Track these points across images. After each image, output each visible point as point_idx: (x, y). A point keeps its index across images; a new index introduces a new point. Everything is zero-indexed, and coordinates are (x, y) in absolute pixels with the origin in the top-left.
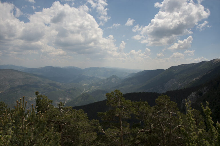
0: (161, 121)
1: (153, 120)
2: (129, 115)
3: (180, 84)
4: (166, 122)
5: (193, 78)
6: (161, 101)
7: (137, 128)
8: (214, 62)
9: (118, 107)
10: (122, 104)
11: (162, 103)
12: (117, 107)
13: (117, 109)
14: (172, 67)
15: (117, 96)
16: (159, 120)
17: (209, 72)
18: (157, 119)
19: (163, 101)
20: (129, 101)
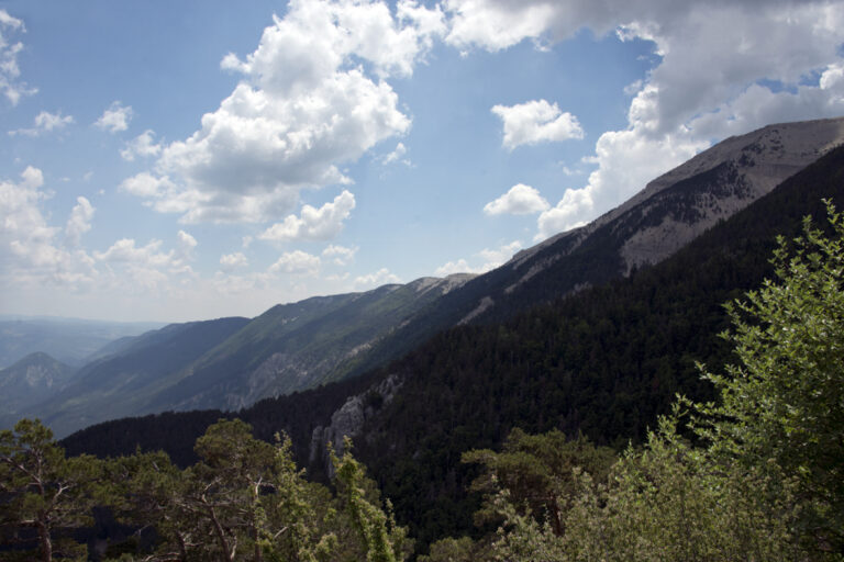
0: (220, 518)
1: (190, 519)
2: (88, 514)
3: (306, 369)
4: (241, 519)
5: (353, 347)
6: (217, 445)
7: (124, 555)
8: (419, 289)
9: (36, 489)
10: (53, 476)
11: (221, 451)
12: (29, 490)
13: (29, 495)
14: (278, 307)
15: (27, 447)
16: (211, 516)
17: (404, 324)
18: (205, 512)
19: (226, 445)
20: (89, 456)
